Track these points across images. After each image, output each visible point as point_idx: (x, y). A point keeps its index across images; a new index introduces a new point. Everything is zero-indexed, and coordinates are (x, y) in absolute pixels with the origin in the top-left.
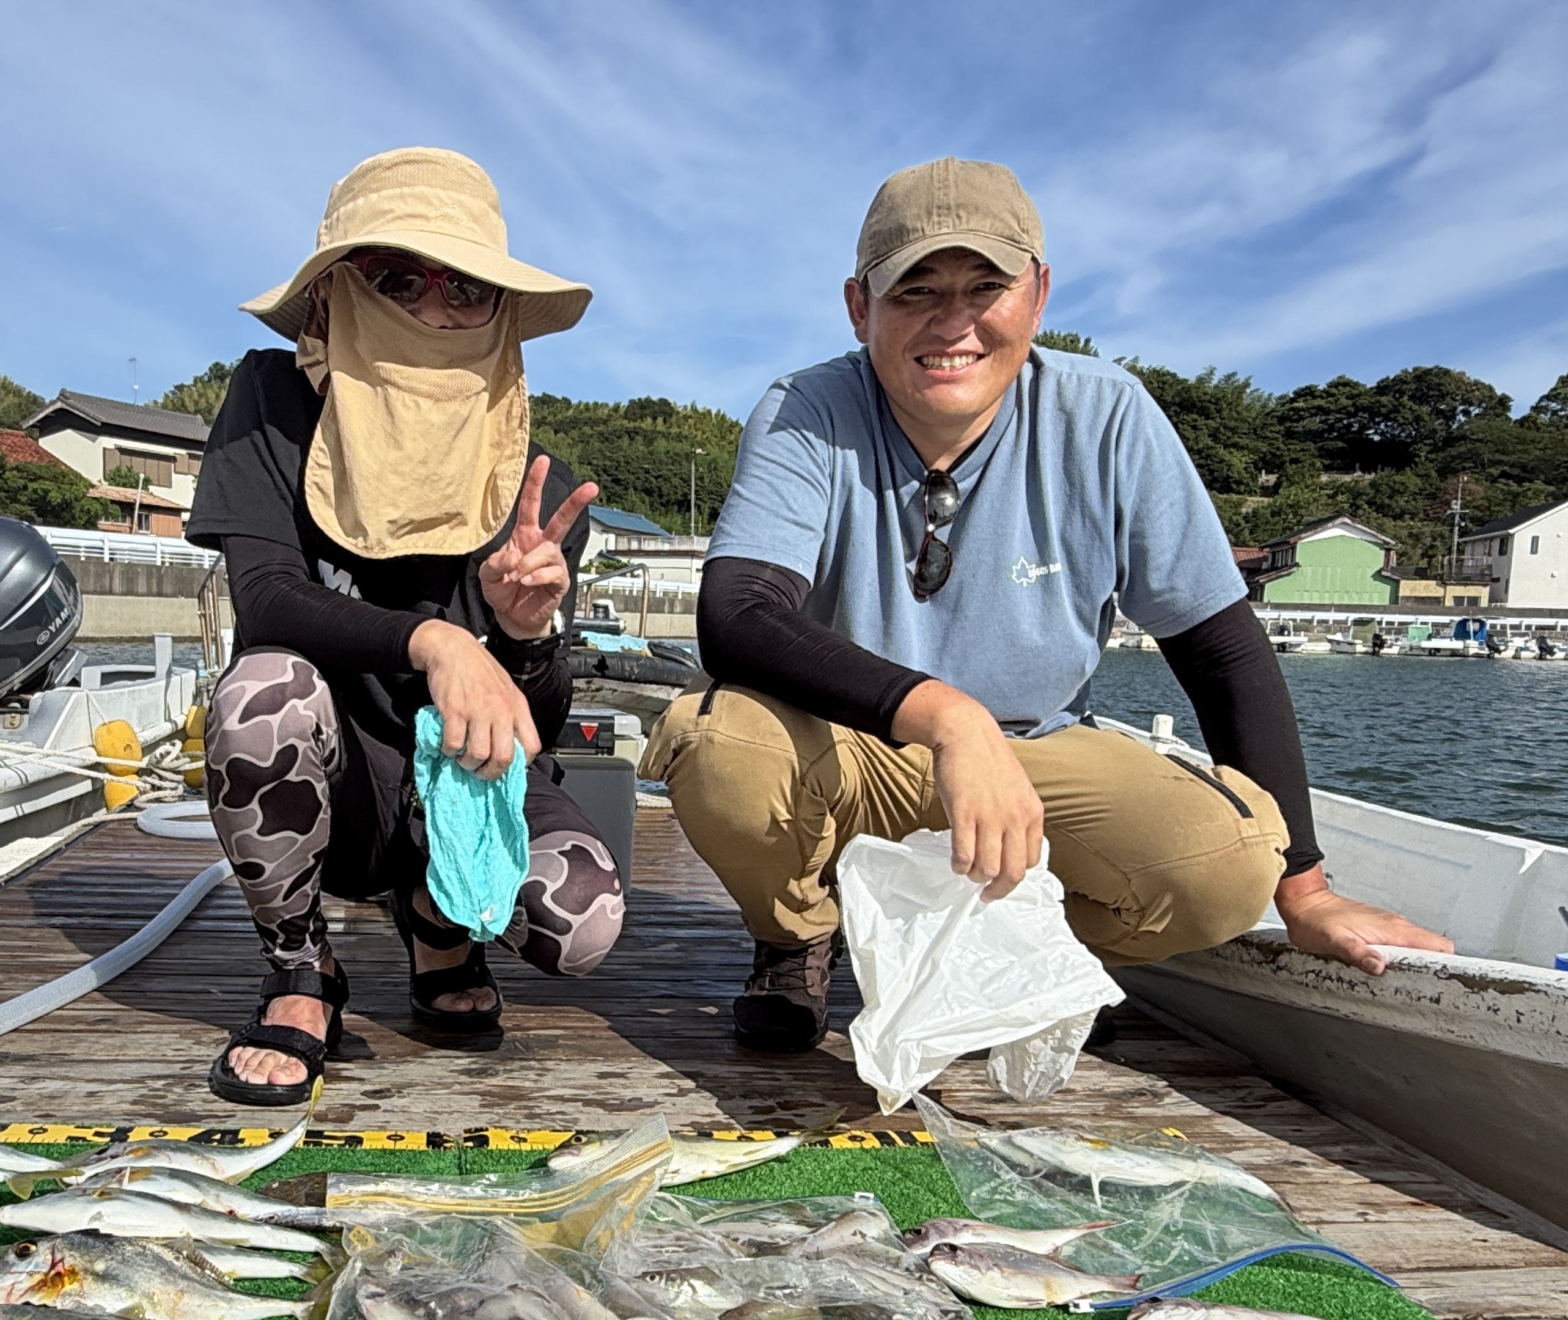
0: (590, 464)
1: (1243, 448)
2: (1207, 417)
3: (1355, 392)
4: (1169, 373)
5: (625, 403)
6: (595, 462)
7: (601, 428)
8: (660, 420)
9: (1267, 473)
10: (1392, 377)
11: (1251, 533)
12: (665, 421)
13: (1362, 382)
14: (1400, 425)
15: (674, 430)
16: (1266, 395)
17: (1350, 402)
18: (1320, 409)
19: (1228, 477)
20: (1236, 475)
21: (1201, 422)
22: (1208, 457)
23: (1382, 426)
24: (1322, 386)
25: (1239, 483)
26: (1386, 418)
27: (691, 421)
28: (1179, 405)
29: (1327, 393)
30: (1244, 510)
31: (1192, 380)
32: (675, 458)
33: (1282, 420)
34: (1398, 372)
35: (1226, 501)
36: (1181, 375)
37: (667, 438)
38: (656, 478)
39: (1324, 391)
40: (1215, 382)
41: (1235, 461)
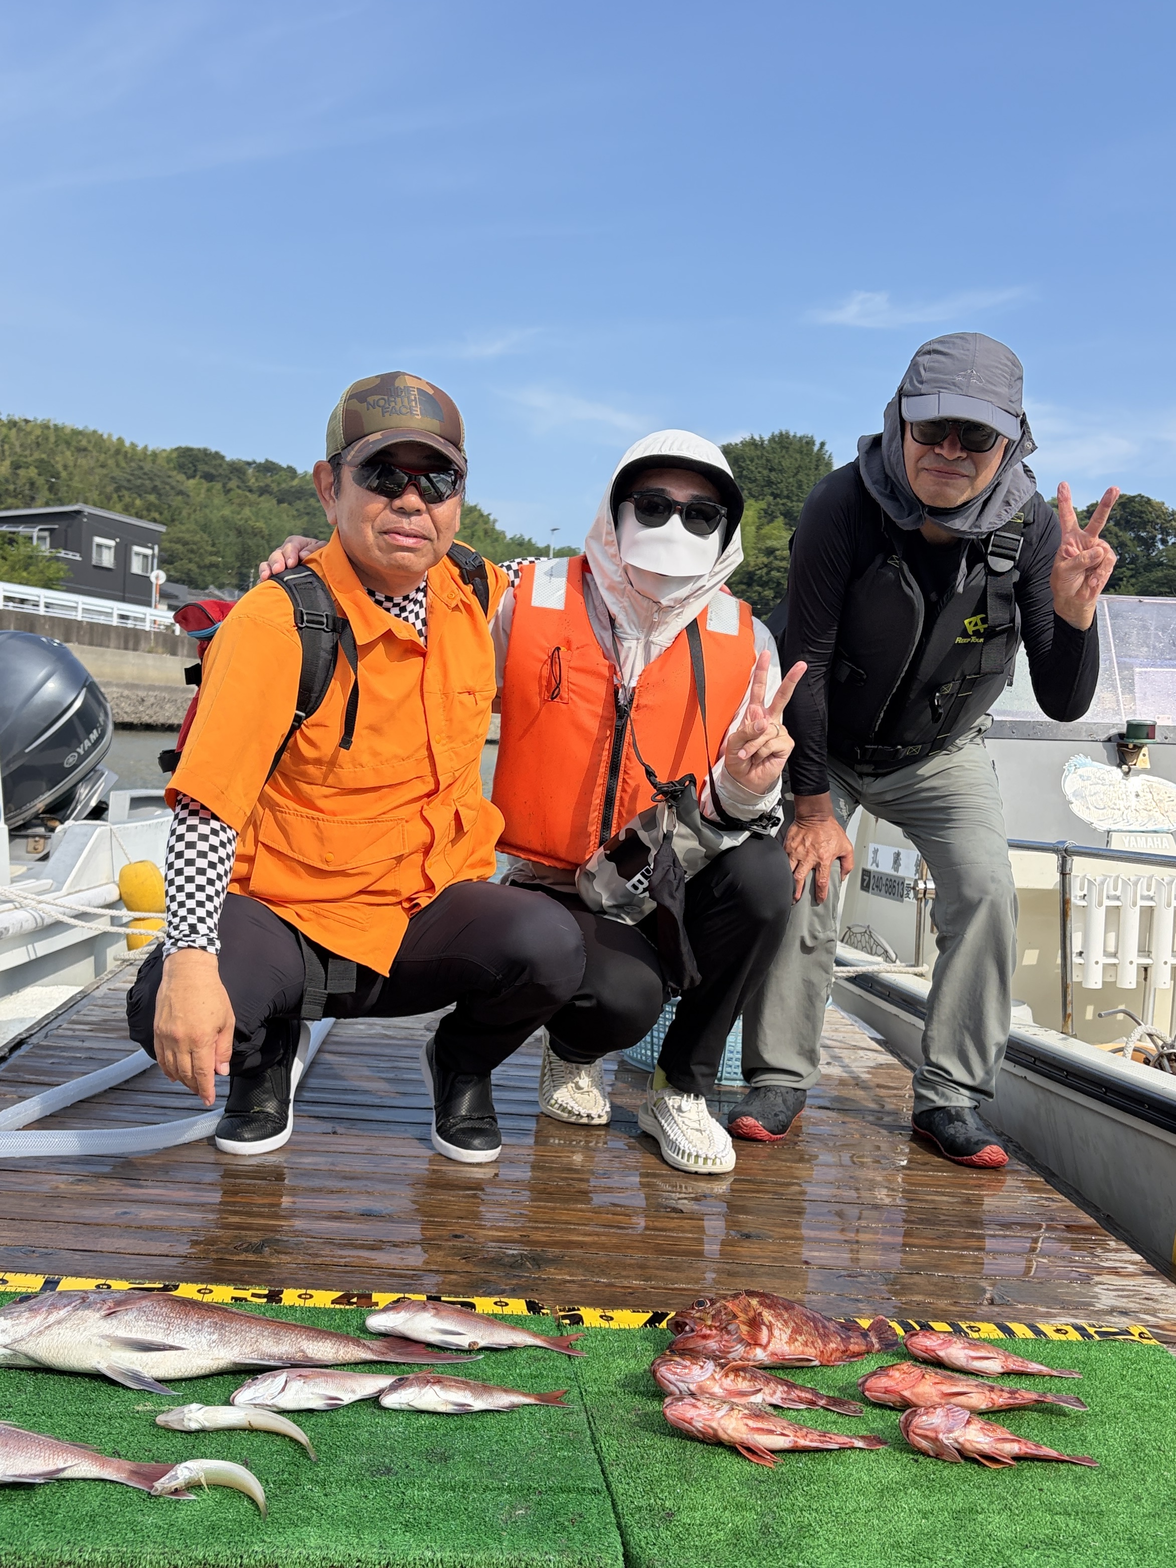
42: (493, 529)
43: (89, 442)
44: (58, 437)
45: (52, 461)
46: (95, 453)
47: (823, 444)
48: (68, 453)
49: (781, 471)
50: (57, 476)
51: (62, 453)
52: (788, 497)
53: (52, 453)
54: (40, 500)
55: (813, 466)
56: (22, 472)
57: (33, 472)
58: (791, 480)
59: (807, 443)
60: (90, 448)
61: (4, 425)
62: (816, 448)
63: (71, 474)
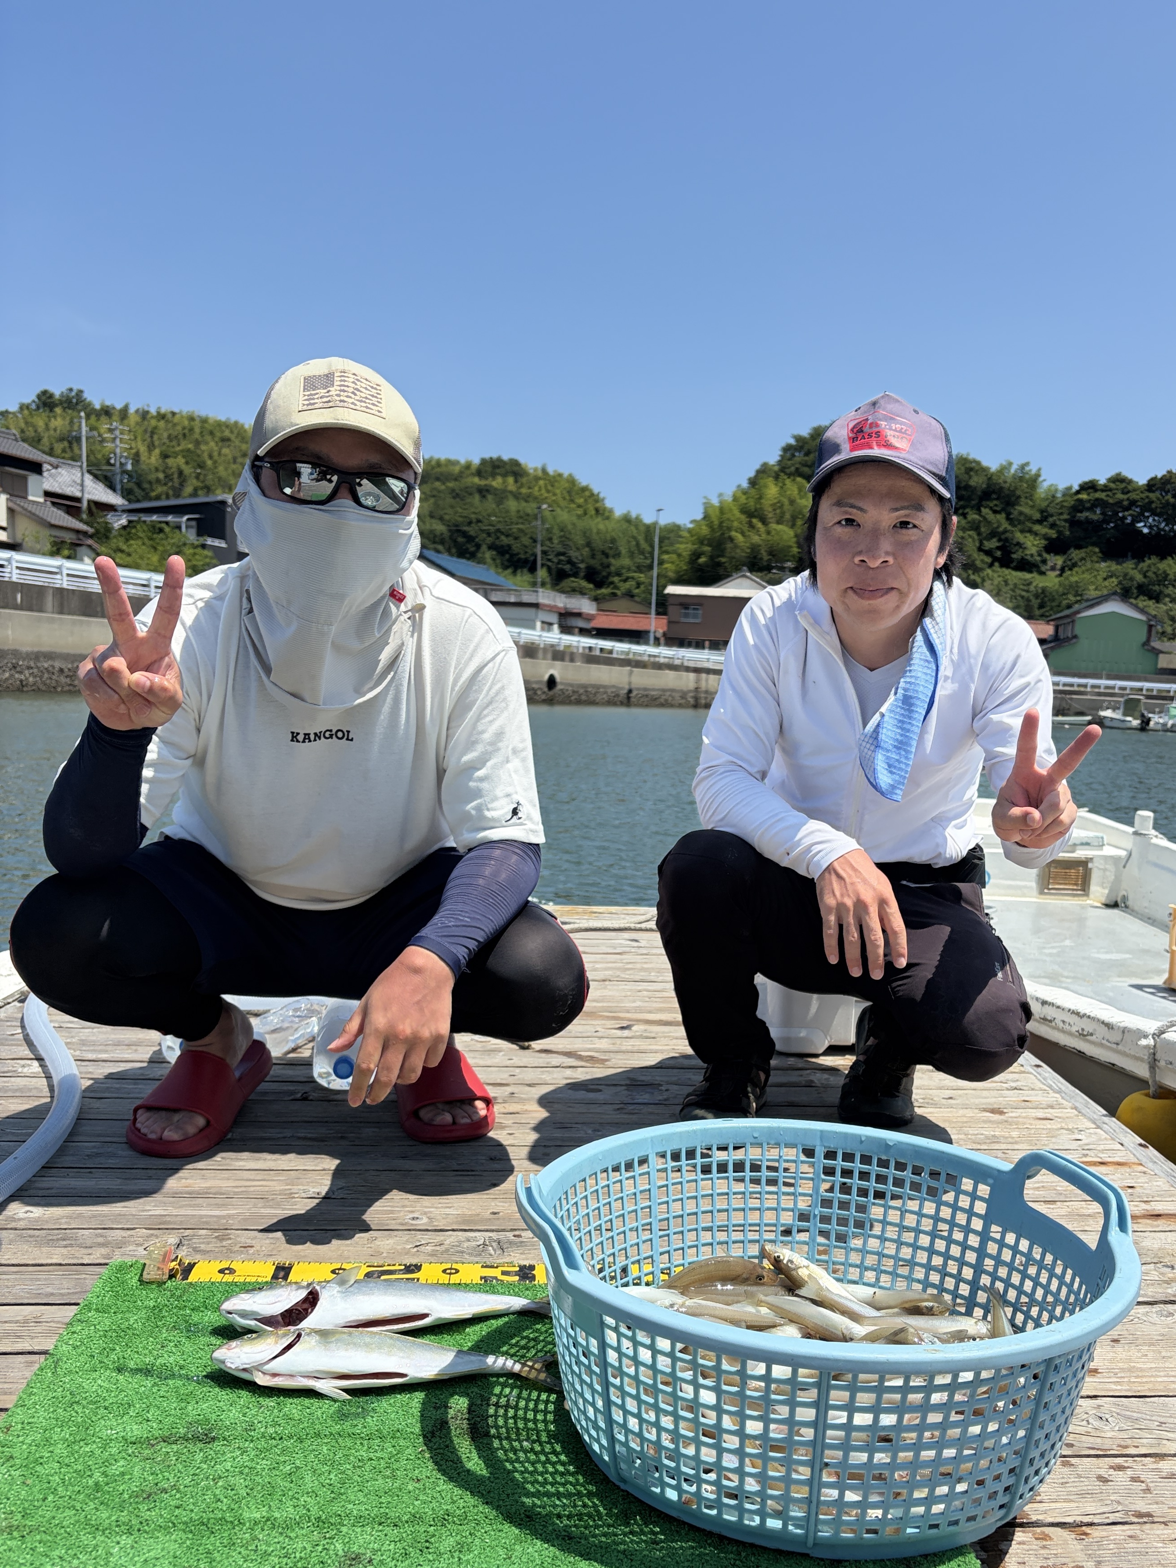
0: (441, 519)
1: (1036, 534)
3: (1130, 488)
5: (476, 461)
6: (447, 517)
7: (451, 485)
8: (511, 480)
9: (1055, 556)
10: (1159, 476)
11: (1040, 608)
12: (516, 481)
13: (1135, 479)
14: (1165, 520)
15: (524, 491)
16: (1054, 487)
17: (1125, 497)
23: (1151, 520)
24: (1102, 481)
25: (1032, 564)
26: (1154, 513)
27: (541, 482)
28: (983, 491)
29: (1105, 489)
30: (1034, 588)
31: (994, 467)
32: (525, 517)
33: (1069, 509)
34: (1164, 473)
35: (1020, 579)
37: (517, 496)
38: (507, 536)
39: (1105, 486)
40: (1012, 471)
42: (605, 509)
43: (232, 432)
44: (202, 427)
45: (198, 452)
46: (237, 443)
48: (212, 444)
50: (202, 466)
51: (207, 443)
53: (197, 443)
54: (189, 489)
56: (170, 461)
57: (181, 461)
60: (233, 437)
61: (152, 417)
63: (215, 462)
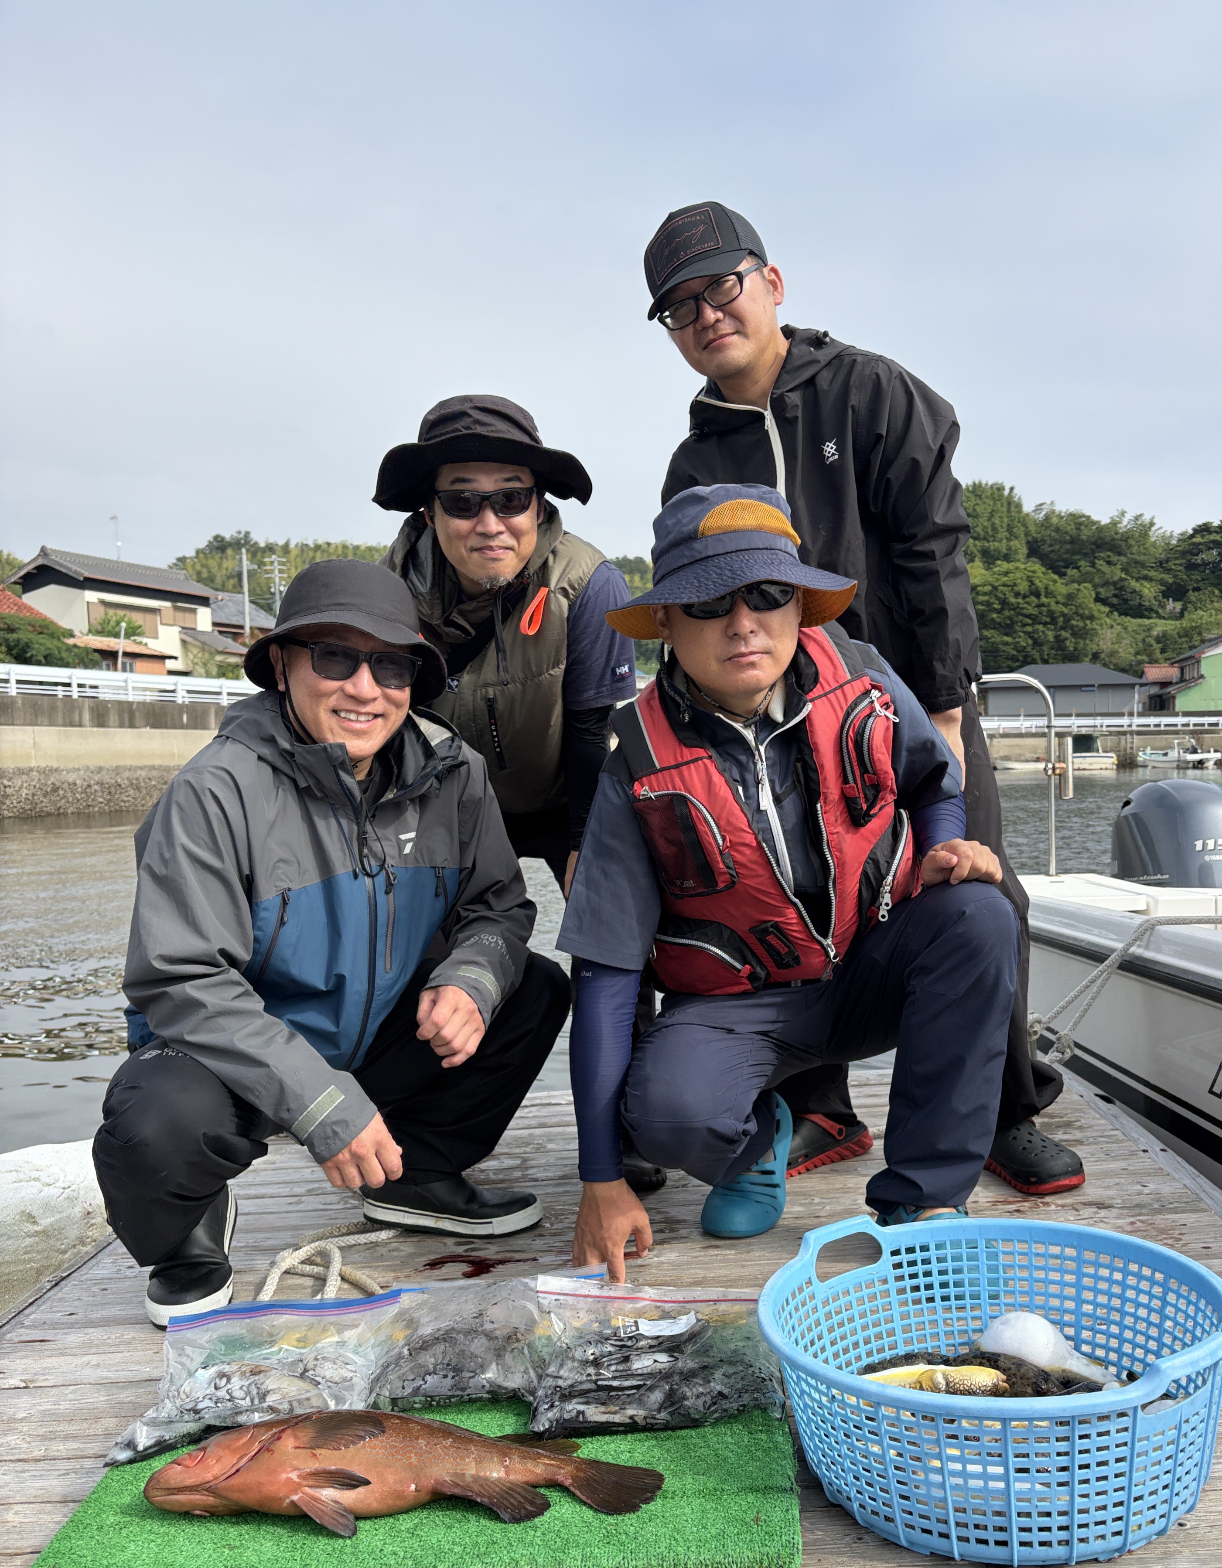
1: (1152, 581)
2: (1119, 554)
4: (1084, 516)
9: (1174, 600)
11: (1163, 651)
16: (1168, 534)
18: (1213, 542)
19: (1140, 605)
20: (1147, 604)
21: (1114, 558)
22: (1122, 588)
24: (1216, 524)
25: (1151, 610)
28: (1095, 543)
30: (1155, 633)
31: (1105, 520)
33: (1184, 553)
35: (1139, 625)
36: (1095, 518)
40: (1125, 523)
41: (1147, 591)
47: (1012, 489)
49: (977, 516)
52: (985, 539)
55: (1004, 509)
58: (986, 524)
59: (998, 489)
61: (310, 549)
62: (1006, 493)
